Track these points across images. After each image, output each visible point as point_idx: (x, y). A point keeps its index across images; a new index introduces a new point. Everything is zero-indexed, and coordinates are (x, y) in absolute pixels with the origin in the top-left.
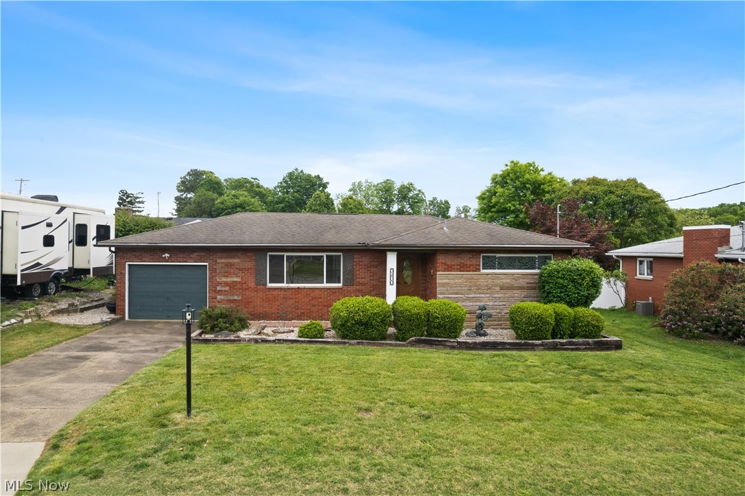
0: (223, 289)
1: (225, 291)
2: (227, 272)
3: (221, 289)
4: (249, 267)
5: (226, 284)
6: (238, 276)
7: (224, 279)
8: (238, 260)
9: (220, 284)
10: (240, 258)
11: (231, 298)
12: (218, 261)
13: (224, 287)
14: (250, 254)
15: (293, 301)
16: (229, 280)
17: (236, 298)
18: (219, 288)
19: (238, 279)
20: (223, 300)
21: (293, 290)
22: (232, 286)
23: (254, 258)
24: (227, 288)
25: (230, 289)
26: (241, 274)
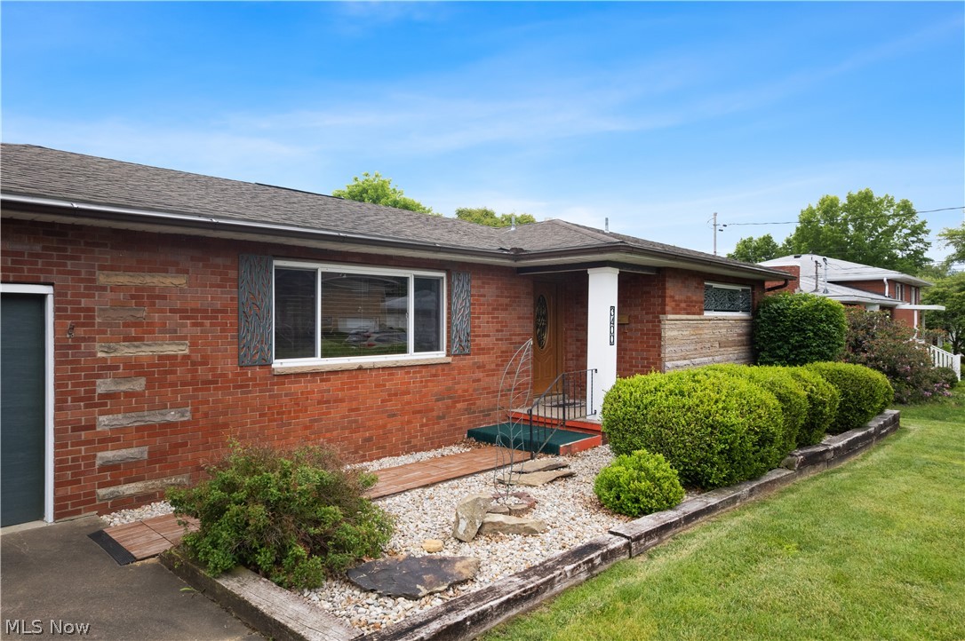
0: (124, 387)
1: (129, 395)
2: (137, 324)
3: (113, 388)
4: (218, 305)
5: (134, 368)
6: (177, 339)
7: (126, 351)
8: (181, 281)
9: (107, 368)
10: (187, 272)
11: (156, 418)
12: (102, 278)
13: (127, 378)
14: (219, 261)
15: (344, 407)
16: (145, 351)
17: (172, 416)
18: (103, 386)
19: (181, 350)
20: (123, 429)
21: (346, 375)
22: (158, 373)
23: (232, 274)
24: (139, 385)
25: (149, 386)
26: (188, 328)
